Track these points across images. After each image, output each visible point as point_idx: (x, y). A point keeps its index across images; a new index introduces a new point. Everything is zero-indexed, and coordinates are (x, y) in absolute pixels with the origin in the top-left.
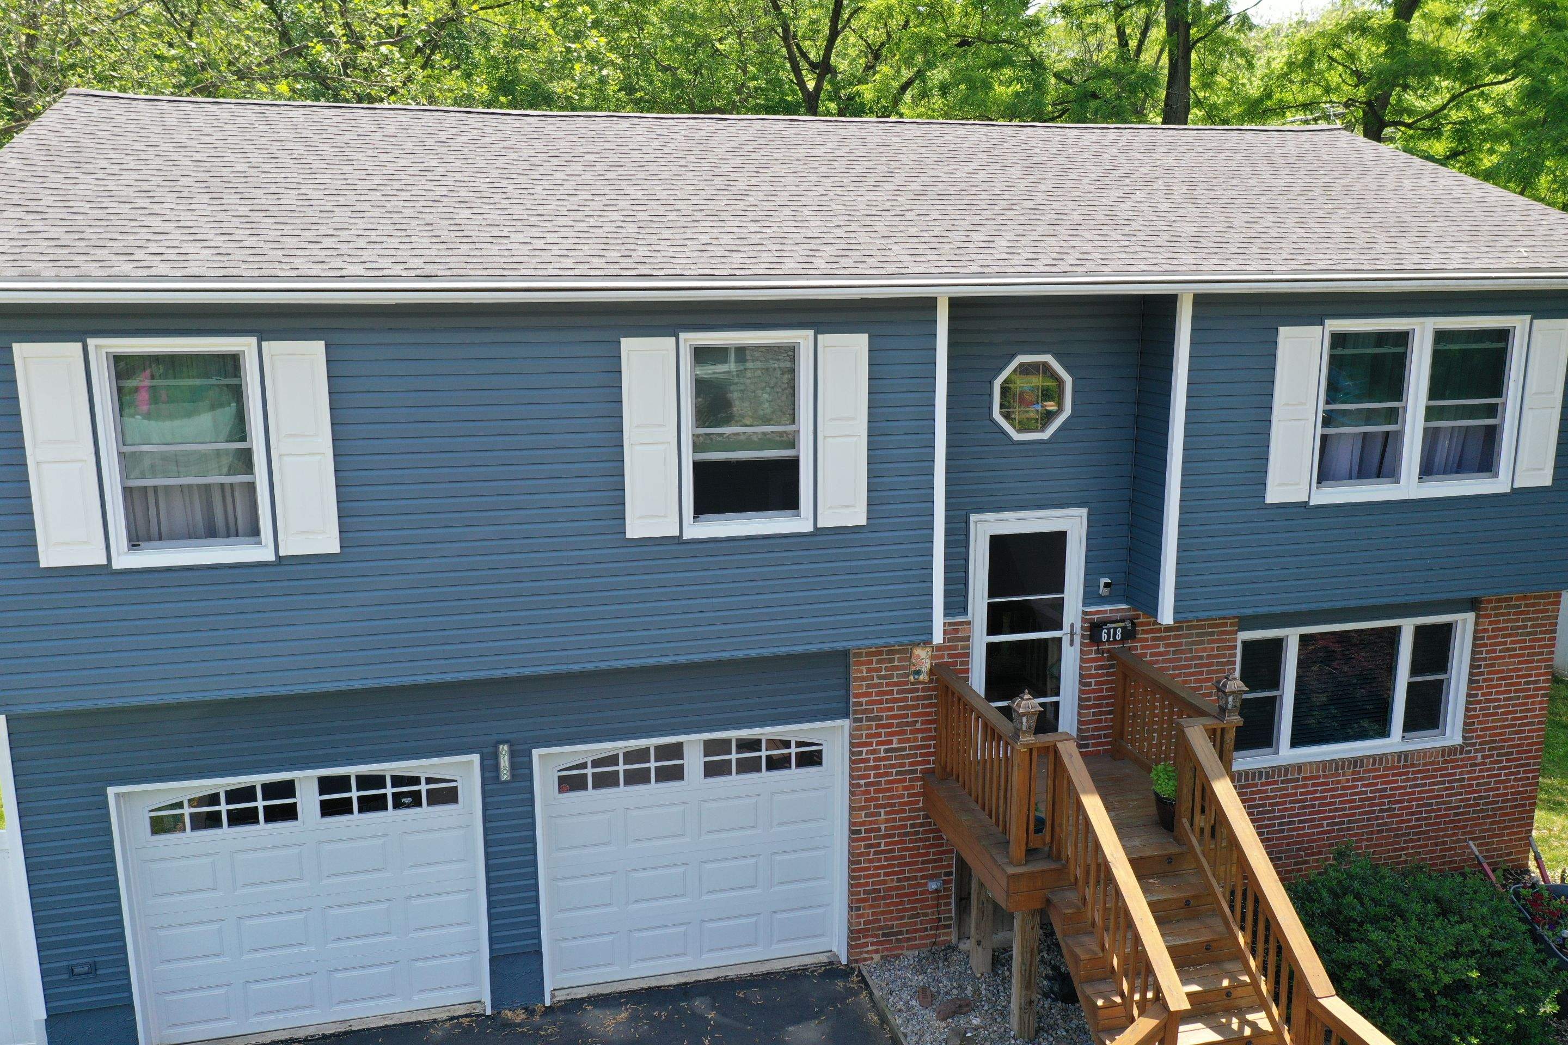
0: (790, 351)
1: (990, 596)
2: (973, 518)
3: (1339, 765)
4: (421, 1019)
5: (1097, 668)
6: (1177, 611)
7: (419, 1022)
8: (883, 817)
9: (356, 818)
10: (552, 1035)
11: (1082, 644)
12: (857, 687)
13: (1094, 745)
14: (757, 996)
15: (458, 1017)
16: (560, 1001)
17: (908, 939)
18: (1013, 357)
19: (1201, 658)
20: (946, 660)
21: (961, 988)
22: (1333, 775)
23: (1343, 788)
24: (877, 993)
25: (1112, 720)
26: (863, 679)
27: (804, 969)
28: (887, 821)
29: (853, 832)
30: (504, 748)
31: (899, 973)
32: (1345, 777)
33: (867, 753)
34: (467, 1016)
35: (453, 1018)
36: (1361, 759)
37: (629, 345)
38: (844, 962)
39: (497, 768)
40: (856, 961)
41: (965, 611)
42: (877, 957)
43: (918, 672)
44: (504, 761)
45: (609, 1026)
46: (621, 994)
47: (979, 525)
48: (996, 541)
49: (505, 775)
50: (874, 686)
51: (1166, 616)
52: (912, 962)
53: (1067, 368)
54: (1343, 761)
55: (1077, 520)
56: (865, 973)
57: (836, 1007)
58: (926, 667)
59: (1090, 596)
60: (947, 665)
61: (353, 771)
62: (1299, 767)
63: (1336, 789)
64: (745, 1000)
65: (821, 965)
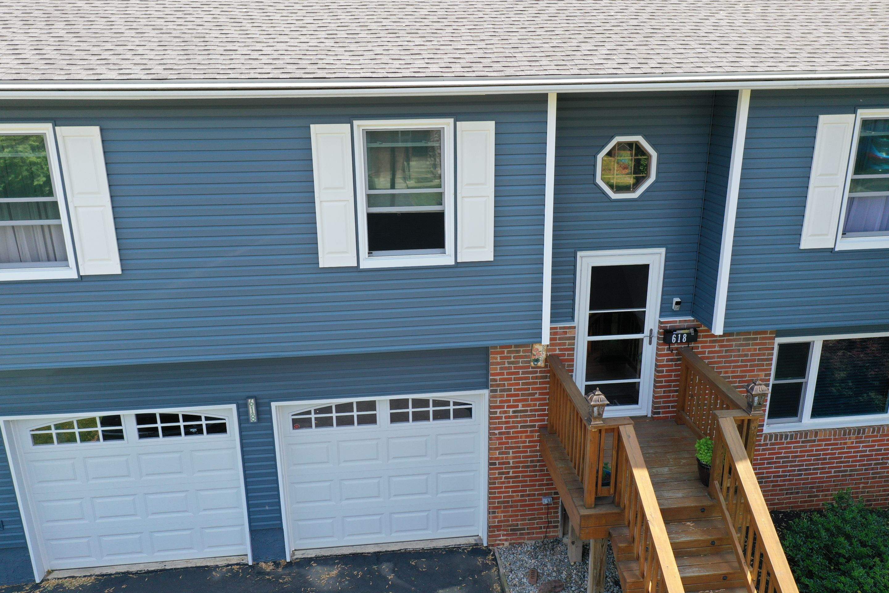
0: (437, 134)
1: (591, 308)
2: (579, 254)
3: (847, 432)
4: (209, 564)
5: (668, 360)
6: (726, 325)
7: (207, 567)
8: (511, 455)
9: (161, 441)
10: (286, 583)
11: (658, 344)
12: (494, 369)
13: (664, 413)
14: (423, 565)
15: (231, 565)
16: (297, 559)
17: (528, 534)
18: (612, 137)
19: (746, 355)
20: (557, 352)
21: (559, 572)
22: (842, 439)
23: (849, 448)
24: (502, 571)
25: (677, 396)
26: (498, 364)
27: (459, 547)
28: (514, 458)
29: (491, 464)
30: (252, 402)
31: (520, 556)
32: (851, 440)
33: (500, 413)
34: (237, 564)
35: (228, 565)
36: (864, 428)
37: (316, 129)
38: (485, 544)
39: (247, 413)
40: (493, 545)
41: (573, 319)
42: (506, 544)
43: (537, 360)
44: (252, 410)
45: (323, 579)
46: (337, 557)
47: (583, 259)
48: (597, 271)
49: (253, 418)
50: (506, 368)
51: (718, 328)
52: (529, 549)
53: (654, 146)
54: (850, 429)
55: (657, 257)
56: (497, 555)
57: (473, 577)
58: (543, 356)
59: (665, 310)
60: (558, 356)
61: (157, 411)
62: (816, 432)
63: (843, 448)
64: (415, 567)
65: (470, 545)
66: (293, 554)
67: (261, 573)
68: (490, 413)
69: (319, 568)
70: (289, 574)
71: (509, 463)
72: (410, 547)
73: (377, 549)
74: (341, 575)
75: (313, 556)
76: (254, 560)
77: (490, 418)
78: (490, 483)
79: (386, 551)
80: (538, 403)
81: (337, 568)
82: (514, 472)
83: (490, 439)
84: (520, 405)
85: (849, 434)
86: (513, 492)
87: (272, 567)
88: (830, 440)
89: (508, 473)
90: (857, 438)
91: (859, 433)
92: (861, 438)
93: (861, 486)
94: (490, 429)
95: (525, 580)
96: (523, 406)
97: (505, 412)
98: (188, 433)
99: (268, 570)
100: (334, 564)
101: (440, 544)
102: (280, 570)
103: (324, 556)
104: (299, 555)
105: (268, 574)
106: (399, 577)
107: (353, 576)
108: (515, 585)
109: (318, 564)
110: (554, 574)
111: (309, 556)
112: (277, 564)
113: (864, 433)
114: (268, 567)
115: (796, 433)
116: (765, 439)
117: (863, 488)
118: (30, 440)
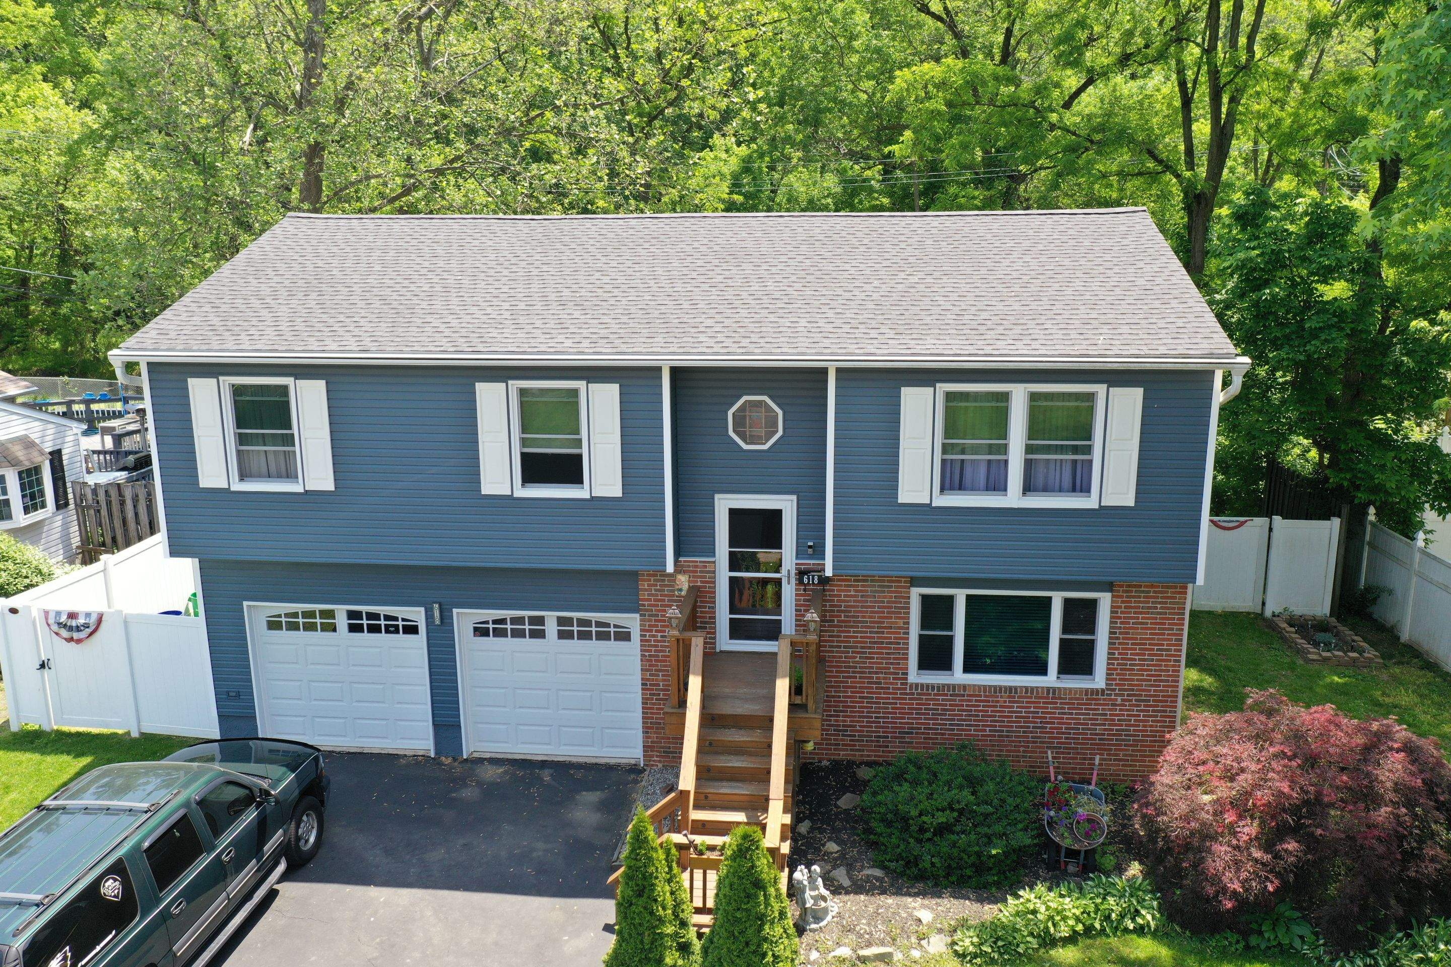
1: (730, 546)
2: (717, 496)
4: (400, 753)
5: (804, 600)
6: (834, 568)
7: (398, 755)
8: (661, 677)
9: (366, 635)
10: (457, 773)
11: (794, 584)
12: (643, 595)
14: (580, 774)
15: (416, 756)
16: (470, 757)
18: (739, 397)
20: (699, 584)
24: (644, 783)
26: (646, 590)
27: (619, 765)
28: (664, 680)
29: (644, 684)
30: (436, 606)
31: (666, 775)
33: (650, 636)
34: (421, 756)
35: (414, 756)
36: (1016, 688)
37: (479, 386)
38: (642, 765)
39: (433, 616)
40: (648, 766)
41: (714, 554)
42: (660, 765)
43: (681, 590)
44: (437, 614)
45: (490, 774)
46: (508, 760)
47: (721, 501)
48: (734, 513)
49: (438, 622)
50: (652, 595)
51: (829, 570)
53: (778, 405)
55: (789, 503)
56: (647, 772)
57: (619, 787)
58: (685, 587)
59: (800, 552)
60: (699, 587)
61: (364, 609)
62: (970, 688)
64: (572, 775)
65: (630, 765)
66: (468, 755)
67: (441, 764)
68: (641, 635)
69: (489, 766)
70: (464, 767)
71: (659, 685)
72: (574, 760)
73: (545, 759)
74: (505, 772)
75: (487, 757)
76: (436, 753)
77: (641, 640)
78: (643, 703)
79: (553, 761)
81: (505, 768)
82: (664, 695)
83: (641, 660)
87: (450, 761)
88: (980, 696)
92: (1014, 697)
93: (1021, 749)
94: (640, 650)
95: (658, 792)
97: (654, 636)
98: (387, 631)
99: (447, 762)
100: (504, 765)
101: (603, 761)
102: (457, 763)
103: (497, 758)
104: (476, 755)
105: (444, 765)
106: (554, 780)
107: (515, 775)
108: (648, 794)
109: (490, 763)
111: (483, 757)
112: (455, 760)
113: (1017, 693)
114: (447, 760)
115: (944, 685)
116: (911, 688)
118: (264, 625)
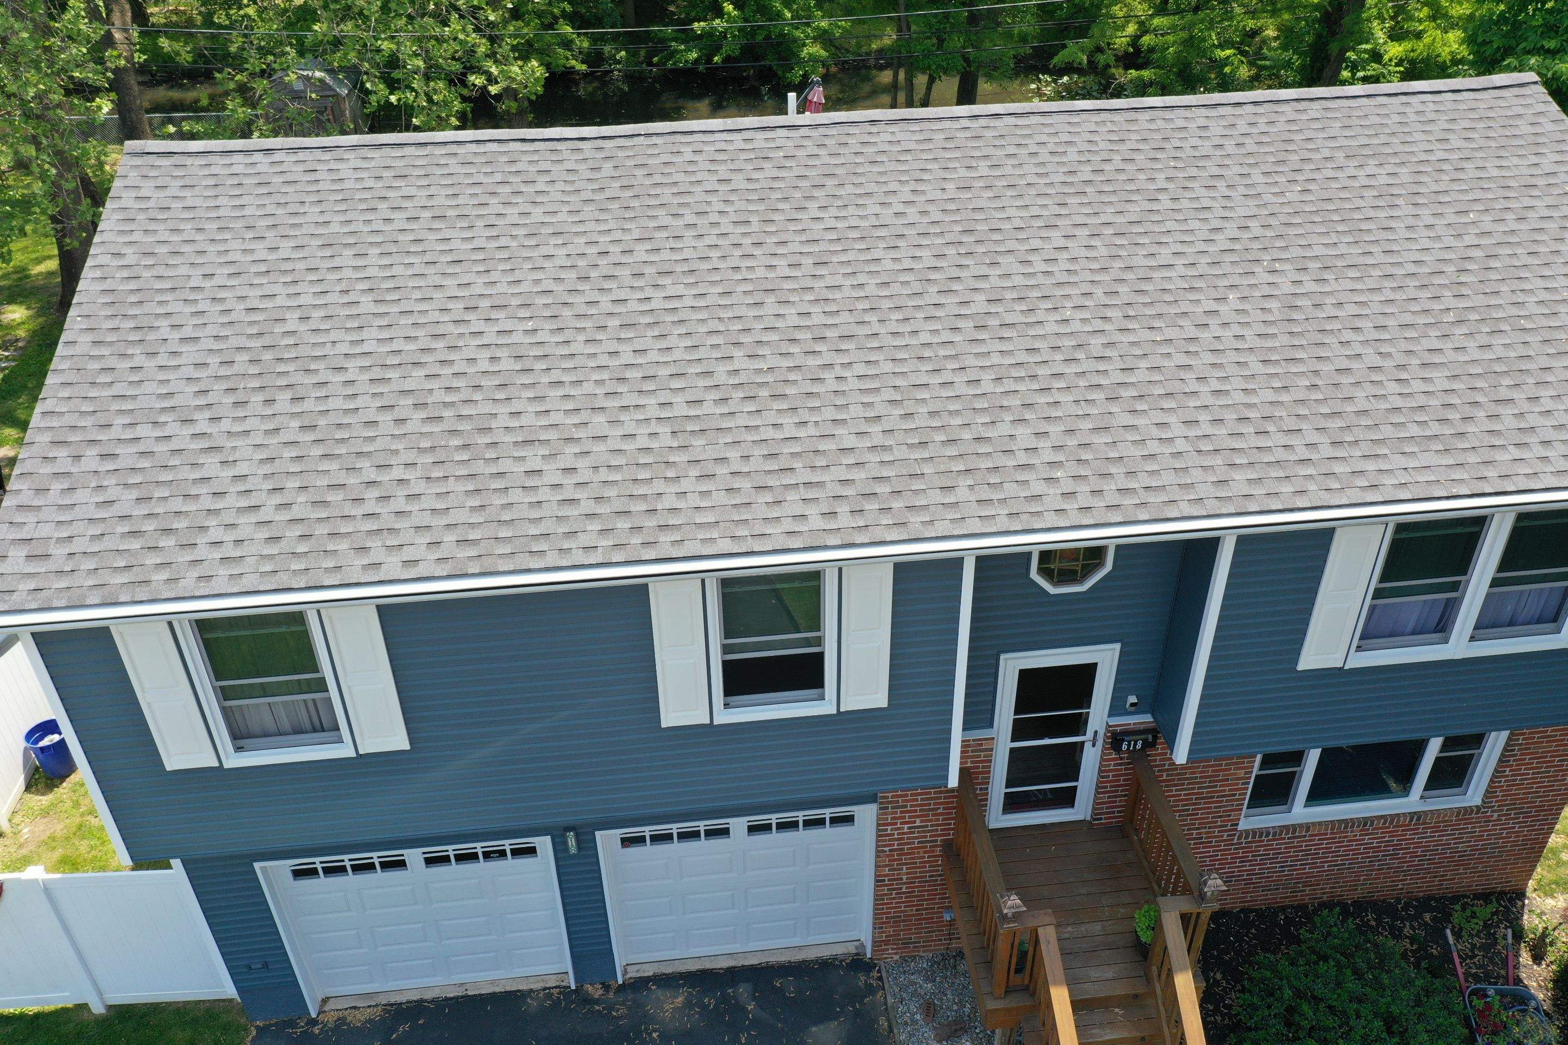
1: (1016, 714)
2: (1003, 657)
3: (1349, 824)
4: (521, 988)
5: (1115, 765)
6: (1191, 752)
7: (519, 991)
9: (454, 868)
10: (620, 1018)
11: (1104, 748)
13: (1106, 819)
14: (790, 987)
15: (549, 988)
16: (630, 978)
17: (924, 946)
22: (1341, 833)
23: (1350, 841)
24: (890, 1000)
25: (1125, 801)
27: (835, 958)
28: (908, 874)
30: (571, 834)
31: (913, 977)
34: (556, 987)
35: (545, 989)
38: (869, 955)
39: (565, 845)
40: (878, 959)
41: (991, 725)
42: (896, 957)
44: (571, 842)
45: (667, 1011)
46: (680, 975)
47: (1009, 662)
48: (1025, 675)
49: (573, 849)
51: (1181, 755)
52: (925, 965)
54: (1353, 821)
55: (1110, 653)
56: (884, 974)
57: (854, 1006)
59: (1116, 708)
62: (1308, 827)
63: (1342, 842)
64: (781, 990)
65: (849, 955)
66: (625, 972)
67: (588, 1000)
68: (878, 830)
69: (660, 993)
70: (623, 1003)
71: (902, 879)
72: (773, 959)
73: (730, 963)
74: (688, 1004)
75: (651, 974)
76: (577, 982)
77: (878, 836)
78: (875, 900)
79: (743, 966)
80: (941, 818)
81: (683, 993)
82: (907, 888)
83: (877, 856)
84: (918, 820)
85: (1352, 827)
86: (905, 907)
87: (600, 992)
88: (1326, 834)
89: (901, 889)
90: (1361, 831)
91: (1365, 825)
92: (1368, 830)
93: (1362, 878)
94: (878, 846)
95: (918, 1017)
96: (922, 821)
97: (899, 829)
99: (596, 996)
100: (679, 986)
101: (811, 954)
102: (611, 995)
103: (664, 974)
104: (633, 973)
105: (597, 1002)
106: (761, 1007)
107: (704, 1007)
108: (906, 1024)
109: (659, 987)
110: (955, 1007)
111: (646, 975)
112: (606, 987)
113: (1372, 824)
114: (595, 991)
115: (1282, 828)
116: (1240, 838)
117: (1365, 880)
118: (290, 875)
